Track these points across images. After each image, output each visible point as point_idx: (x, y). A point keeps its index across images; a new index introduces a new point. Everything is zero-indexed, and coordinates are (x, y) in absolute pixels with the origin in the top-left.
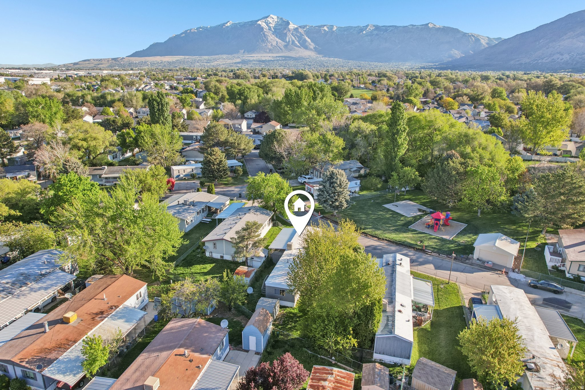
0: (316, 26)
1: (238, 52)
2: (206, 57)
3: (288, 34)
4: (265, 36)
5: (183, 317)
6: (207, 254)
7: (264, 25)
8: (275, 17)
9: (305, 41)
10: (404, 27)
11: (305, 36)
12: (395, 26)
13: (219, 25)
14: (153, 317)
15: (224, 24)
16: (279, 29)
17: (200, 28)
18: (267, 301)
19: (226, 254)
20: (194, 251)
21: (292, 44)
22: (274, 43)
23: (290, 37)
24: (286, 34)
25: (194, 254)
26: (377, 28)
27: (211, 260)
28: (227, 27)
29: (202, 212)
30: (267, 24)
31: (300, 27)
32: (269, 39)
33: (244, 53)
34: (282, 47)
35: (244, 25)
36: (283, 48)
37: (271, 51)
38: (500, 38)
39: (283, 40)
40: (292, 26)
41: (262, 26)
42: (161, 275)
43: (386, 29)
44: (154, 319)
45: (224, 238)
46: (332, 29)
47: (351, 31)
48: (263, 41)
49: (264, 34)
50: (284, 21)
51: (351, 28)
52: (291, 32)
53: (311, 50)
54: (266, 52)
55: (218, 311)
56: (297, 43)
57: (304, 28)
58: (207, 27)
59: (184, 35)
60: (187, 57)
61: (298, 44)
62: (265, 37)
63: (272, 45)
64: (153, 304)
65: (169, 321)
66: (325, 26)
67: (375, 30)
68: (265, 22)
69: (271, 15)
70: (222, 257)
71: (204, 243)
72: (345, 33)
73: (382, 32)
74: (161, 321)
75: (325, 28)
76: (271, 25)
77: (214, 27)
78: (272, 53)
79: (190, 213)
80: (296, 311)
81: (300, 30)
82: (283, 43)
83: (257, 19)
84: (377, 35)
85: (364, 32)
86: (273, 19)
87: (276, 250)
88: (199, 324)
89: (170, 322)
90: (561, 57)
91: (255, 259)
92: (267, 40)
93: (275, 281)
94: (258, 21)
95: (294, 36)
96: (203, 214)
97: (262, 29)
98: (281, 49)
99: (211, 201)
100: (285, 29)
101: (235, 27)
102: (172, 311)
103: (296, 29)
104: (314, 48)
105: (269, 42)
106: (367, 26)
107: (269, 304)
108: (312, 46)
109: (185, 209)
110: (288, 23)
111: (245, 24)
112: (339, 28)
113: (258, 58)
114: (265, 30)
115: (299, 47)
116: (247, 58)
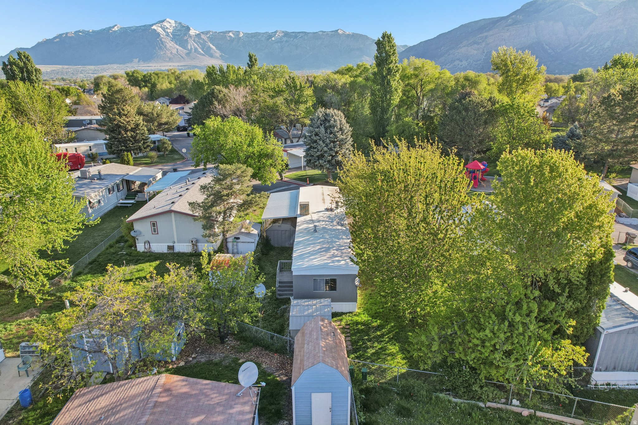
0: (221, 32)
1: (131, 61)
2: (92, 67)
3: (189, 41)
4: (162, 42)
5: (109, 379)
6: (141, 247)
7: (159, 30)
8: (173, 22)
9: (209, 48)
10: (314, 33)
11: (209, 43)
12: (305, 33)
13: (104, 29)
14: (16, 396)
15: (110, 28)
16: (179, 35)
17: (79, 31)
18: (311, 306)
19: (179, 242)
20: (111, 246)
21: (195, 52)
22: (174, 51)
23: (191, 44)
24: (187, 40)
25: (112, 250)
26: (286, 34)
27: (149, 257)
28: (115, 31)
29: (116, 189)
30: (164, 29)
31: (202, 33)
32: (168, 46)
33: (139, 62)
34: (184, 55)
35: (136, 30)
36: (185, 57)
37: (170, 60)
38: (406, 46)
39: (184, 47)
40: (192, 32)
41: (158, 31)
42: (39, 292)
43: (295, 35)
44: (18, 403)
45: (173, 209)
46: (238, 35)
47: (259, 37)
48: (160, 48)
49: (161, 40)
50: (183, 27)
51: (259, 34)
52: (193, 38)
53: (217, 58)
54: (166, 61)
55: (195, 348)
56: (200, 50)
57: (207, 34)
58: (88, 31)
59: (58, 40)
60: (66, 67)
61: (202, 52)
62: (163, 44)
63: (171, 53)
64: (20, 360)
65: (66, 400)
66: (230, 32)
67: (284, 36)
68: (161, 27)
69: (168, 20)
70: (171, 248)
71: (130, 226)
72: (253, 39)
73: (292, 39)
74: (40, 404)
75: (231, 34)
76: (169, 31)
77: (98, 31)
78: (173, 62)
79: (94, 188)
80: (364, 318)
81: (203, 36)
82: (185, 51)
83: (151, 24)
84: (287, 41)
85: (273, 39)
86: (170, 24)
87: (275, 221)
88: (167, 390)
89: (69, 405)
90: (460, 64)
91: (243, 238)
92: (166, 47)
93: (310, 263)
94: (152, 25)
95: (196, 43)
96: (119, 194)
97: (158, 34)
98: (182, 57)
99: (131, 174)
100: (185, 35)
101: (124, 31)
102: (75, 369)
103: (198, 36)
104: (221, 56)
105: (169, 50)
106: (276, 32)
107: (317, 310)
108: (218, 53)
109: (85, 184)
110: (188, 29)
111: (137, 28)
112: (246, 35)
113: (156, 68)
114: (162, 36)
115: (203, 55)
116: (143, 68)
